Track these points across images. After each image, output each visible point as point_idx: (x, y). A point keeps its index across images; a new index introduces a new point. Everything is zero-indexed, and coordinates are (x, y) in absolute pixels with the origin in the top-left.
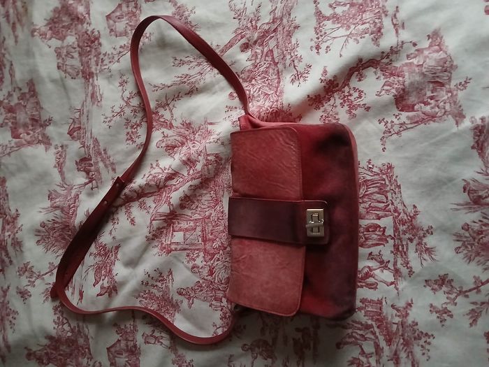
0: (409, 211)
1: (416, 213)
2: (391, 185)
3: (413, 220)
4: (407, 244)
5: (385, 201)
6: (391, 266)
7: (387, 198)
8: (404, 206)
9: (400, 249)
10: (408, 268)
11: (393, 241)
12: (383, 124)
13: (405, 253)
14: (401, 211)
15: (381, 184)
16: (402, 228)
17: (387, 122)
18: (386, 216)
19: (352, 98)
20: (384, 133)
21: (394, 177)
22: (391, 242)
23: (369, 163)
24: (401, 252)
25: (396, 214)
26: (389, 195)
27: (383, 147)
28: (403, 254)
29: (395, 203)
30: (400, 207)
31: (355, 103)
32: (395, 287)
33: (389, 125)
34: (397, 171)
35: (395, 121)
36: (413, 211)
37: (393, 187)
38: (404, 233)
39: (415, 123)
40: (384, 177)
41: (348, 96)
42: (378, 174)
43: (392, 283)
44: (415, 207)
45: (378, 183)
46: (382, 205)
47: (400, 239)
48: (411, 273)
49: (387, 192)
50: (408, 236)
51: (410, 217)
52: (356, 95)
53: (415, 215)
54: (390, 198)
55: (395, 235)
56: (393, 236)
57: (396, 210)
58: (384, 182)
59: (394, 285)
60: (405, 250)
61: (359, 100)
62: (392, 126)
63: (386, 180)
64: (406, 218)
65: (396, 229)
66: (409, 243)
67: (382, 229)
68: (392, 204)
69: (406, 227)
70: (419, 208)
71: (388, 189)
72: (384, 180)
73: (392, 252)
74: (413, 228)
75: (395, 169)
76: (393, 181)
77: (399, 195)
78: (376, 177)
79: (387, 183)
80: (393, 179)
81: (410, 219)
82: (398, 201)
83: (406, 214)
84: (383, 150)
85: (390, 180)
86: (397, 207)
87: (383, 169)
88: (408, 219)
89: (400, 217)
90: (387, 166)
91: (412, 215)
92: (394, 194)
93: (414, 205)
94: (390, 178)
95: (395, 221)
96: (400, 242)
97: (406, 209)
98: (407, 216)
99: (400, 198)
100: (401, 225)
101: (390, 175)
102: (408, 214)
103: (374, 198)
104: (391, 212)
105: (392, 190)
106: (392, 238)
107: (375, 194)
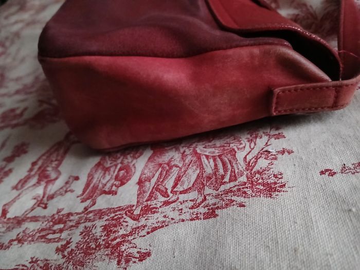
1: (124, 259)
2: (217, 196)
3: (108, 251)
4: (59, 240)
5: (180, 188)
7: (184, 192)
8: (154, 229)
9: (56, 227)
10: (11, 241)
13: (43, 237)
14: (143, 221)
15: (223, 177)
18: (141, 193)
21: (240, 199)
23: (283, 152)
24: (50, 229)
25: (137, 212)
26: (193, 195)
28: (43, 233)
29: (167, 210)
30: (153, 220)
34: (258, 205)
36: (134, 251)
40: (243, 179)
42: (250, 167)
44: (144, 256)
45: (225, 170)
46: (169, 184)
47: (78, 224)
49: (201, 190)
51: (119, 244)
53: (120, 255)
54: (182, 197)
55: (91, 212)
57: (148, 210)
58: (227, 179)
60: (50, 236)
63: (232, 184)
64: (122, 232)
65: (100, 214)
66: (60, 244)
68: (166, 203)
69: (98, 234)
71: (208, 190)
74: (87, 252)
75: (264, 200)
76: (229, 197)
77: (186, 216)
78: (242, 165)
80: (233, 198)
81: (115, 242)
82: (172, 215)
83: (131, 234)
84: (327, 170)
85: (231, 191)
86: (154, 212)
87: (264, 176)
88: (115, 239)
89: (128, 219)
90: (275, 183)
91: (123, 248)
92: (191, 204)
93: (149, 254)
94: (239, 190)
95: (123, 209)
96: (71, 224)
97: (144, 233)
98: (124, 236)
99: (177, 218)
100: (107, 223)
101: (246, 190)
102: (130, 238)
103: (190, 171)
104: (147, 201)
105: (205, 199)
106: (86, 209)
107: (198, 171)
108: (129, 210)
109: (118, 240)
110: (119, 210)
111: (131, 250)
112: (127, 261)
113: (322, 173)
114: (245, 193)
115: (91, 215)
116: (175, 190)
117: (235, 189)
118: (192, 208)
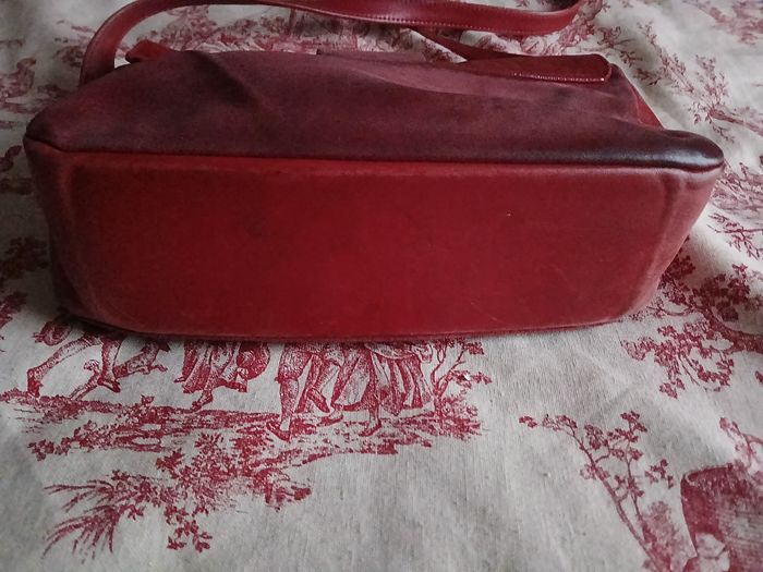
0: (290, 471)
1: (275, 496)
2: (396, 425)
3: (250, 481)
4: (158, 448)
5: (342, 401)
6: (101, 393)
7: (350, 408)
8: (313, 458)
9: (147, 427)
10: (66, 441)
11: (188, 406)
12: (625, 426)
13: (125, 440)
14: (294, 444)
15: (404, 397)
16: (228, 438)
17: (634, 440)
18: (286, 397)
19: (695, 354)
20: (589, 428)
21: (425, 436)
22: (186, 401)
23: (478, 378)
24: (135, 428)
25: (285, 427)
26: (362, 415)
27: (538, 420)
28: (126, 434)
29: (329, 430)
30: (310, 443)
31: (682, 362)
32: (16, 392)
33: (623, 444)
34: (447, 446)
35: (641, 467)
36: (287, 485)
37: (387, 429)
38: (207, 444)
39: (645, 529)
40: (429, 407)
41: (700, 345)
42: (438, 390)
43: (34, 385)
44: (301, 493)
45: (407, 387)
46: (327, 390)
47: (187, 428)
48: (43, 449)
49: (373, 410)
50: (190, 452)
51: (264, 473)
52: (710, 365)
53: (268, 489)
54: (348, 415)
55: (207, 412)
56: (207, 407)
57: (300, 427)
58: (409, 402)
59: (24, 388)
60: (140, 441)
61: (695, 375)
62: (620, 454)
63: (416, 411)
64: (266, 455)
65: (225, 419)
66: (161, 455)
67: (239, 379)
68: (326, 421)
69: (229, 452)
70: (291, 508)
71: (383, 413)
72: (418, 403)
73: (146, 401)
74: (215, 475)
75: (452, 441)
76: (411, 429)
77: (355, 446)
78: (429, 386)
79: (403, 413)
80: (418, 432)
81: (258, 469)
82: (335, 440)
83: (279, 459)
84: (527, 418)
85: (415, 422)
86: (310, 433)
87: (456, 408)
88: (257, 464)
89: (272, 436)
90: (469, 421)
91: (271, 479)
92: (361, 429)
93: (308, 491)
94: (425, 422)
95: (261, 419)
96: (174, 426)
97: (297, 461)
98: (269, 461)
99: (343, 447)
100: (241, 436)
101: (432, 423)
102: (279, 466)
103: (356, 376)
104: (298, 411)
105: (379, 426)
106: (196, 405)
107: (368, 379)
108: (272, 421)
109: (262, 467)
110: (257, 419)
111: (283, 484)
112: (280, 499)
113: (522, 420)
114: (432, 427)
115: (208, 417)
116: (337, 402)
117: (419, 419)
118: (362, 434)
